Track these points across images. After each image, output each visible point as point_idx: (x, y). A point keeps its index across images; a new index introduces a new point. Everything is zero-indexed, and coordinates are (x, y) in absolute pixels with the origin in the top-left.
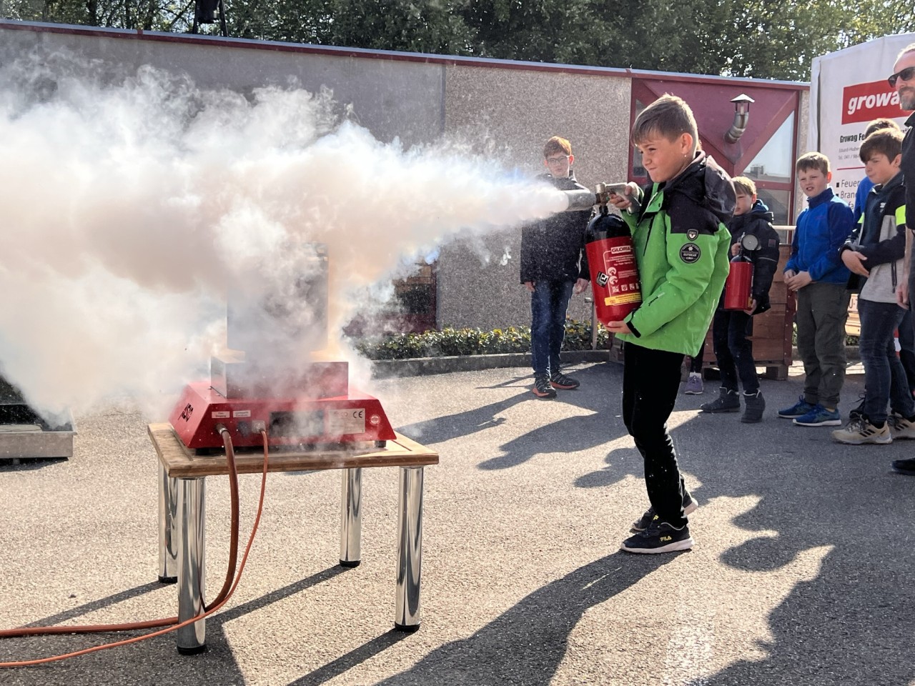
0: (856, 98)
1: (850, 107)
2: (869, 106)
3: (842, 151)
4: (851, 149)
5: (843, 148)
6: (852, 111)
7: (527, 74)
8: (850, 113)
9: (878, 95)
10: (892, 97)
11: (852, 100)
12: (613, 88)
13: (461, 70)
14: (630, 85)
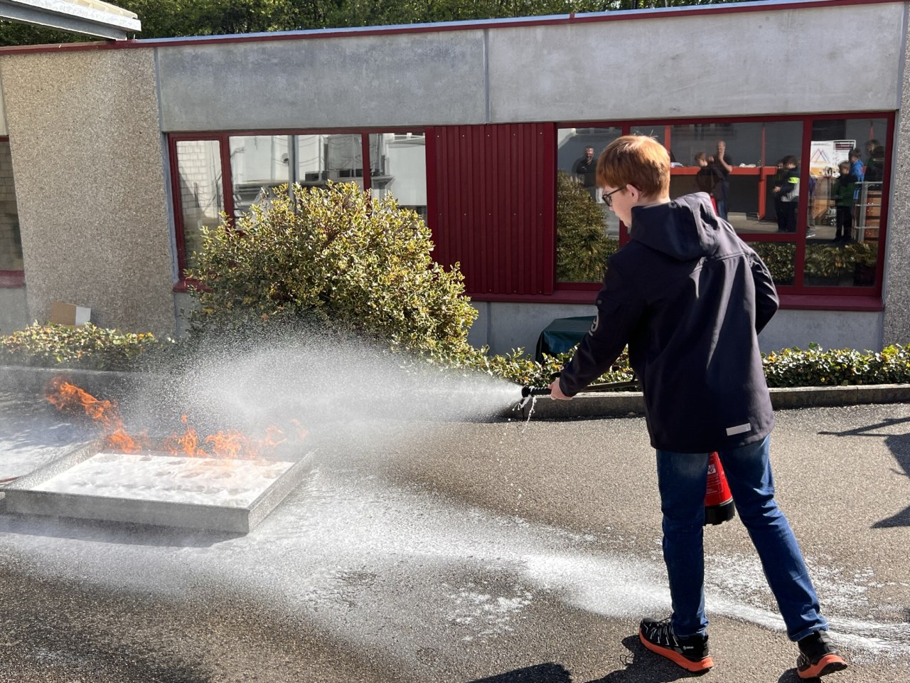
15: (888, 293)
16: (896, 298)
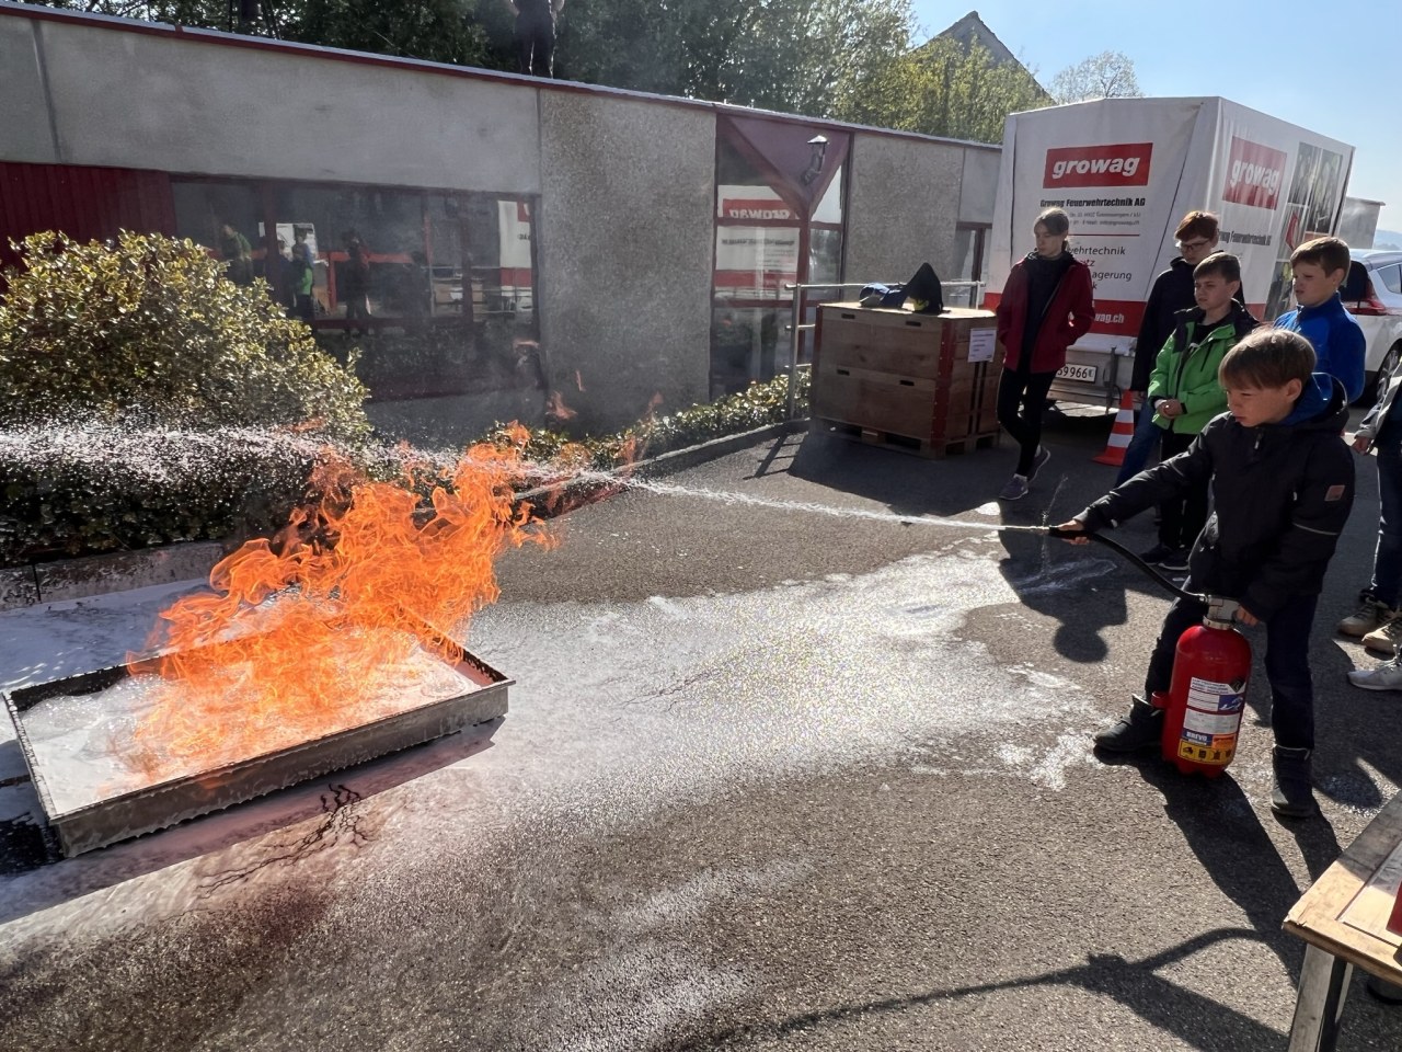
0: (1065, 162)
1: (1056, 171)
6: (1058, 174)
8: (1055, 177)
9: (1094, 162)
10: (1111, 164)
11: (1059, 163)
12: (699, 123)
13: (555, 95)
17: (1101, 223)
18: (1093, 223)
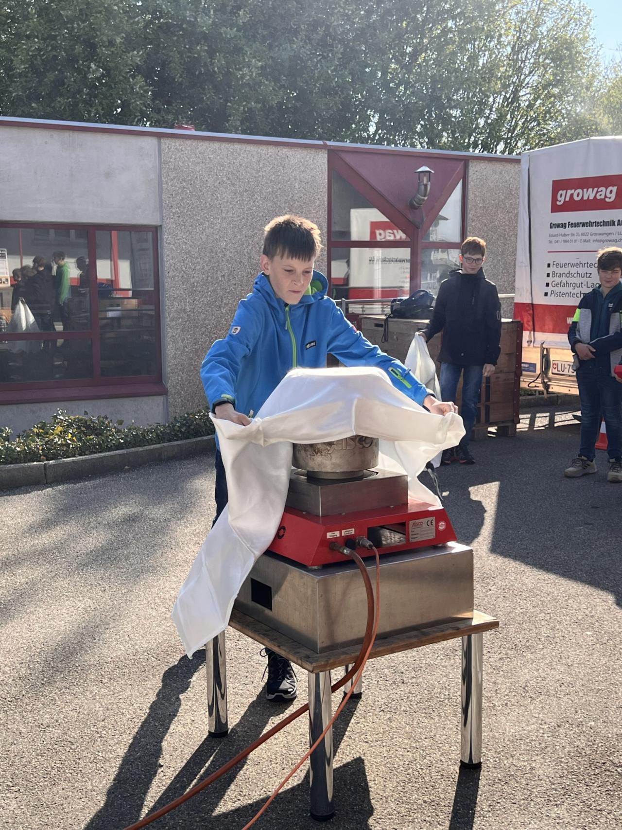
0: (565, 191)
1: (559, 198)
2: (576, 198)
3: (551, 236)
4: (561, 235)
5: (554, 234)
6: (560, 202)
7: (236, 146)
8: (558, 203)
10: (597, 192)
11: (561, 192)
12: (312, 159)
13: (175, 143)
14: (326, 156)
15: (169, 378)
16: (175, 383)
17: (594, 241)
18: (589, 241)
